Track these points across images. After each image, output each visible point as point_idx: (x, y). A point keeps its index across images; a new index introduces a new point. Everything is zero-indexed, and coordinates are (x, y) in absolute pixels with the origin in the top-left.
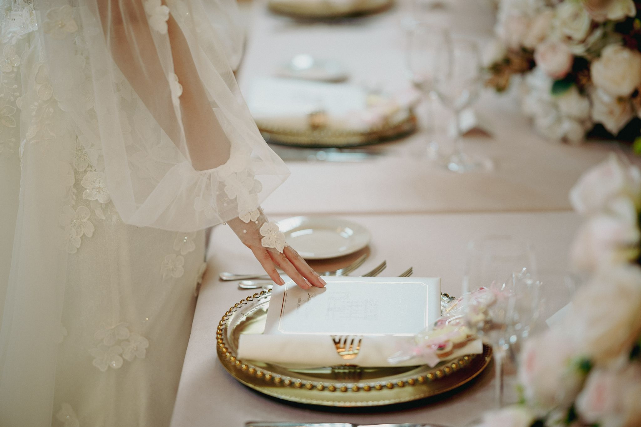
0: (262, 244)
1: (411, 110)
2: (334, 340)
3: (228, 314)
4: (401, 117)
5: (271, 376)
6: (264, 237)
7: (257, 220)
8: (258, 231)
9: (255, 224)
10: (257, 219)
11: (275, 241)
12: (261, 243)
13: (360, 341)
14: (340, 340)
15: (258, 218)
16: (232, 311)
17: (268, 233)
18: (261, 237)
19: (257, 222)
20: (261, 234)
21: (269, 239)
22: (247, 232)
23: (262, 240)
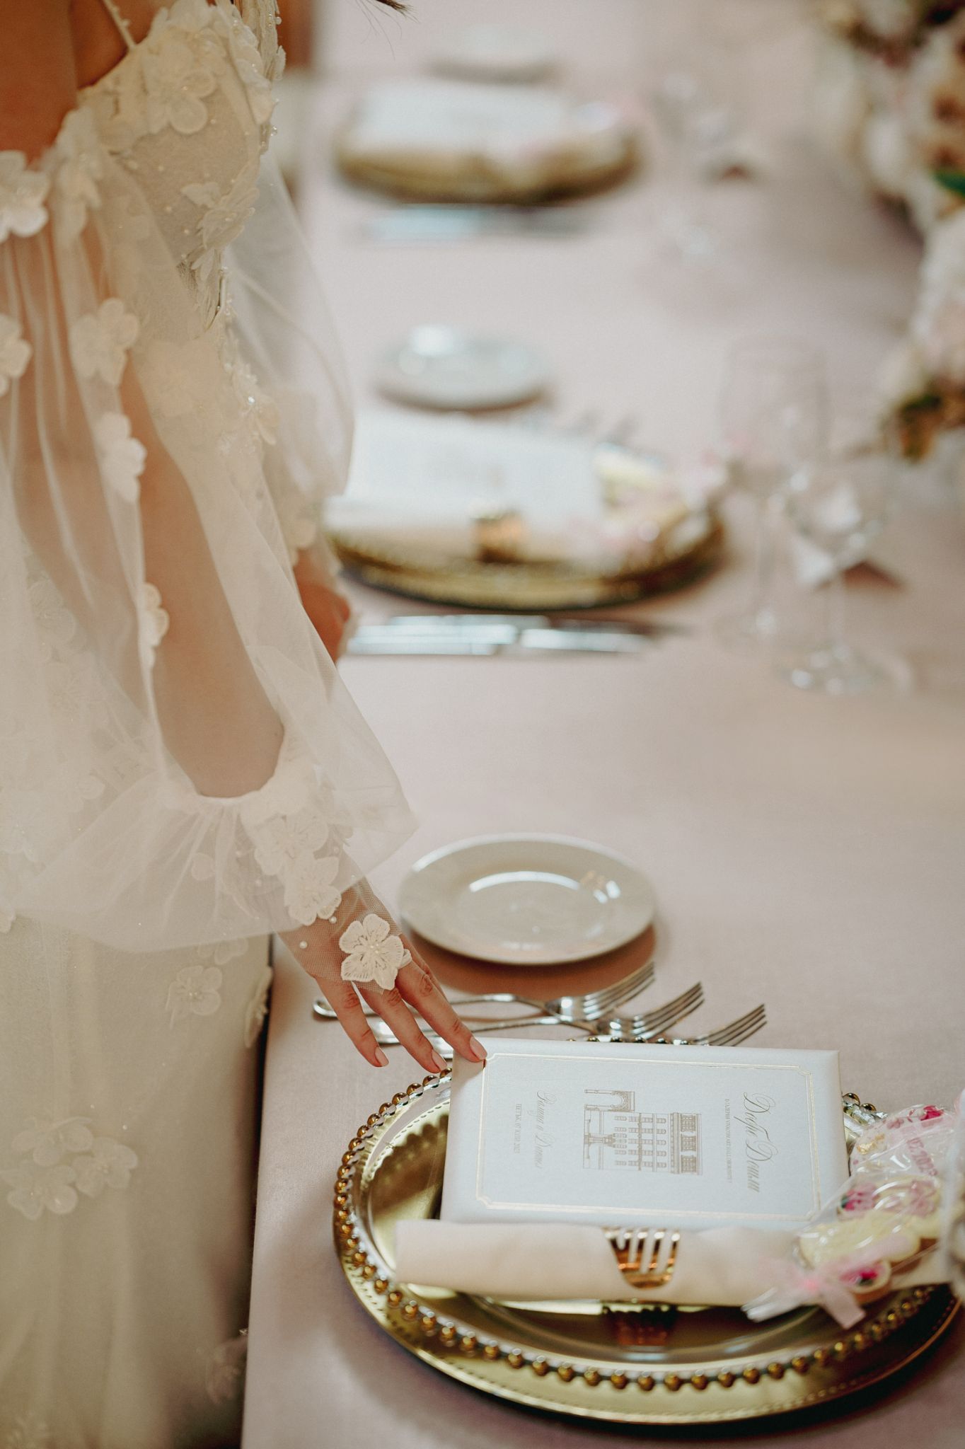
0: (342, 974)
1: (713, 511)
2: (614, 1243)
3: (356, 1146)
4: (692, 532)
5: (453, 1329)
6: (350, 954)
7: (335, 914)
8: (335, 941)
9: (330, 924)
10: (335, 912)
11: (377, 963)
12: (340, 971)
13: (675, 1245)
14: (628, 1243)
15: (337, 908)
16: (362, 1137)
17: (361, 944)
18: (343, 956)
19: (333, 920)
20: (343, 950)
21: (361, 960)
22: (307, 948)
23: (343, 963)
